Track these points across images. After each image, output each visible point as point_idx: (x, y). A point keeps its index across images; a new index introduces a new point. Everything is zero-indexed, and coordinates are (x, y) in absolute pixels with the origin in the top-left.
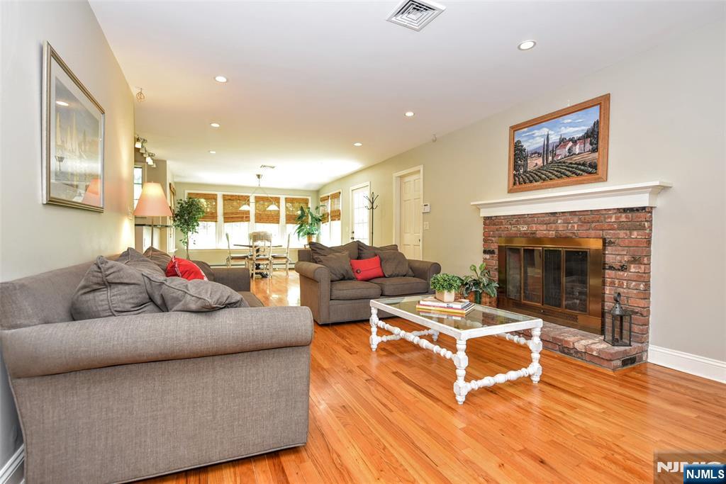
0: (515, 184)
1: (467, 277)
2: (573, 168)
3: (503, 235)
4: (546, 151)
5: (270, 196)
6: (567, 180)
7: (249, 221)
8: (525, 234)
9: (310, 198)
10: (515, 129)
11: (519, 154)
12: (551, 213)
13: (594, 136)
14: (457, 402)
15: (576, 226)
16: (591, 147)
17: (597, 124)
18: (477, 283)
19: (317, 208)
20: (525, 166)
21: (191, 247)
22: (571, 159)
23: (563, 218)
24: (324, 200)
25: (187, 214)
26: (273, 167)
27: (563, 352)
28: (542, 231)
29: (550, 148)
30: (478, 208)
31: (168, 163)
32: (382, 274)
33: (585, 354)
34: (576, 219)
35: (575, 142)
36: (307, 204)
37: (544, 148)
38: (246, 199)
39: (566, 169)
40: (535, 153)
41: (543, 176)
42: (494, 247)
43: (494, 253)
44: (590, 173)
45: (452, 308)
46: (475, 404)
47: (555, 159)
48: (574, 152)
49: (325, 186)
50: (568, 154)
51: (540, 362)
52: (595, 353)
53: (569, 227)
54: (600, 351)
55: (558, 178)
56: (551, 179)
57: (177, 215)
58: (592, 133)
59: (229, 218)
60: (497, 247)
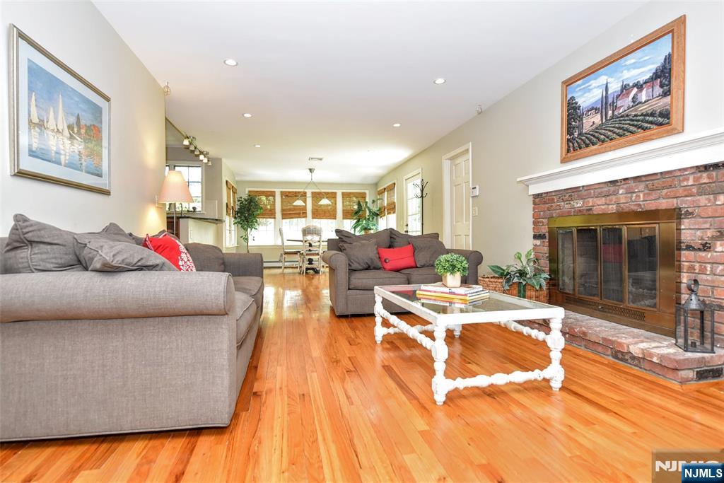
0: (568, 151)
1: (509, 267)
2: (638, 121)
3: (554, 215)
4: (606, 104)
5: (323, 191)
6: (633, 137)
7: (306, 217)
8: (580, 211)
9: (367, 192)
10: (568, 83)
11: (573, 113)
12: (610, 182)
13: (664, 76)
14: (435, 402)
15: (641, 195)
16: (661, 90)
17: (669, 59)
18: (522, 274)
19: (374, 201)
20: (580, 127)
21: (251, 243)
22: (636, 110)
23: (625, 186)
24: (381, 193)
25: (248, 212)
26: (321, 159)
27: (616, 357)
28: (601, 205)
29: (610, 100)
30: (526, 184)
31: (224, 160)
32: (413, 264)
33: (642, 361)
34: (642, 186)
35: (639, 87)
36: (365, 198)
37: (602, 102)
38: (303, 195)
39: (629, 124)
40: (592, 109)
41: (602, 137)
42: (544, 230)
43: (545, 238)
44: (661, 124)
45: (454, 293)
46: (458, 406)
47: (616, 113)
48: (639, 100)
49: (382, 178)
50: (631, 104)
51: (562, 363)
52: (655, 360)
53: (634, 198)
54: (662, 357)
55: (621, 136)
56: (611, 139)
57: (237, 213)
58: (662, 71)
59: (287, 214)
60: (547, 230)
